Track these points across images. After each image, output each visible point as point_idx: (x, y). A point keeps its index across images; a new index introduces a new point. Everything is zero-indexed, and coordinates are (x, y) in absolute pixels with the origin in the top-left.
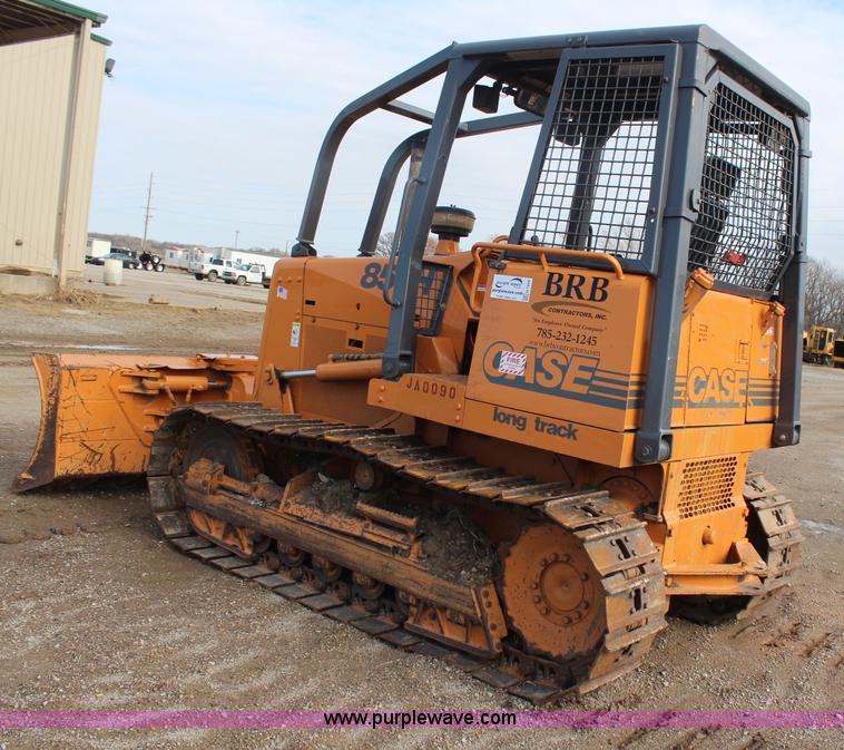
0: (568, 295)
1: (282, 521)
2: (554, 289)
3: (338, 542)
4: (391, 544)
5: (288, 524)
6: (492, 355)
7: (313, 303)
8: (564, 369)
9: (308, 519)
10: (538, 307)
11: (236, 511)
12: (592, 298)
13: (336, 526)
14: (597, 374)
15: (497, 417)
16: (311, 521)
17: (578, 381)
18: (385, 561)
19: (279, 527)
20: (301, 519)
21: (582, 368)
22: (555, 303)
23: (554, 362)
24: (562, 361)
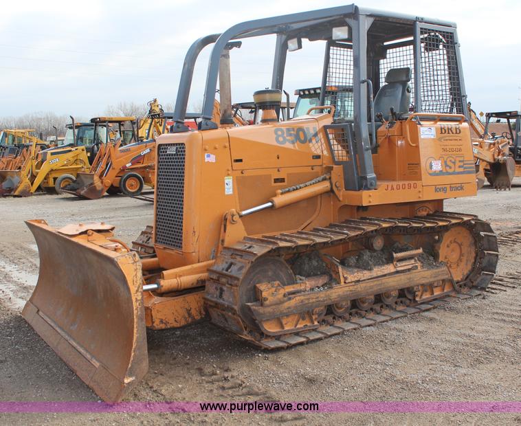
0: (449, 133)
1: (347, 289)
2: (443, 132)
3: (384, 281)
4: (410, 267)
5: (351, 288)
6: (428, 165)
7: (241, 161)
8: (454, 163)
9: (363, 279)
10: (440, 139)
11: (311, 301)
12: (456, 133)
13: (380, 274)
14: (465, 162)
15: (436, 190)
16: (365, 278)
17: (460, 167)
18: (409, 276)
19: (345, 293)
20: (358, 281)
21: (460, 161)
22: (446, 137)
23: (450, 161)
24: (453, 161)
